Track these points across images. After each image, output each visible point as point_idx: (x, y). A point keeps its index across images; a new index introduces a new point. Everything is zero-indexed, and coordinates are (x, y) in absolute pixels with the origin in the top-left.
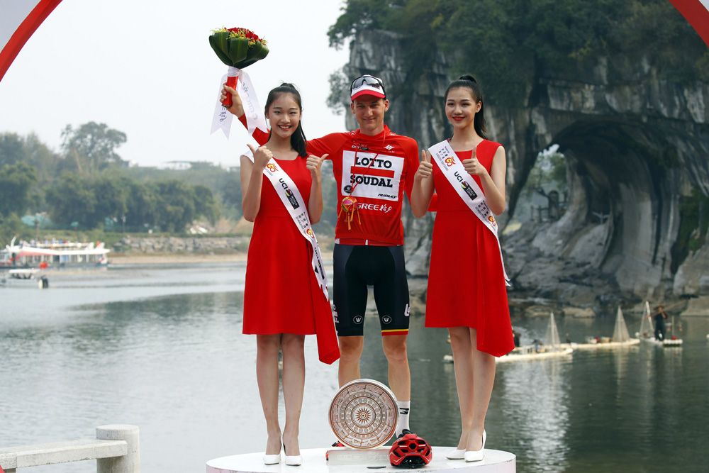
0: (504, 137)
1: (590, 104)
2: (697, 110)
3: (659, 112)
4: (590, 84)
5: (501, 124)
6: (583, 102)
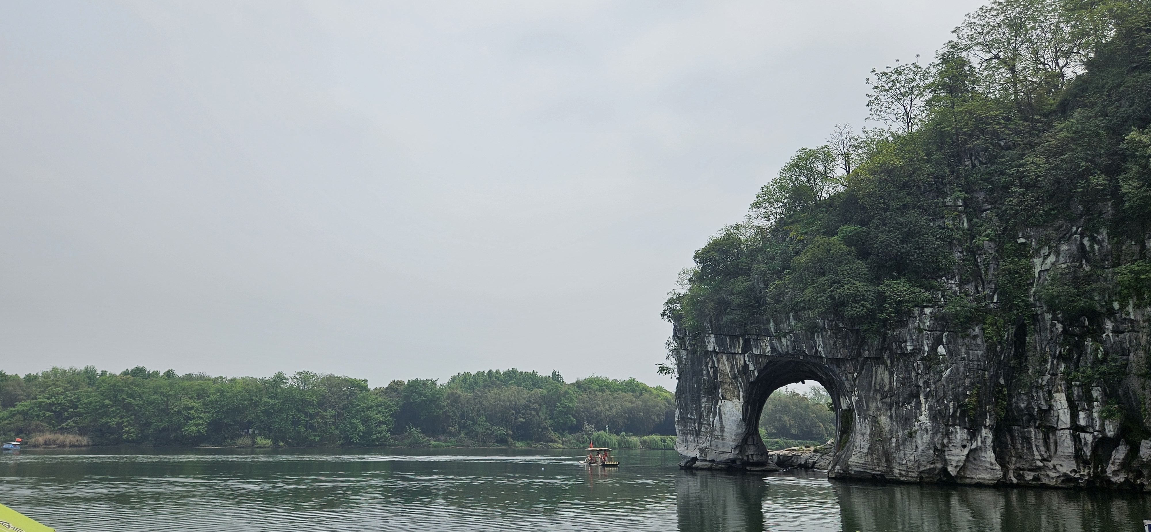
0: (733, 373)
1: (768, 349)
2: (820, 349)
3: (804, 352)
4: (767, 337)
5: (730, 365)
6: (766, 349)
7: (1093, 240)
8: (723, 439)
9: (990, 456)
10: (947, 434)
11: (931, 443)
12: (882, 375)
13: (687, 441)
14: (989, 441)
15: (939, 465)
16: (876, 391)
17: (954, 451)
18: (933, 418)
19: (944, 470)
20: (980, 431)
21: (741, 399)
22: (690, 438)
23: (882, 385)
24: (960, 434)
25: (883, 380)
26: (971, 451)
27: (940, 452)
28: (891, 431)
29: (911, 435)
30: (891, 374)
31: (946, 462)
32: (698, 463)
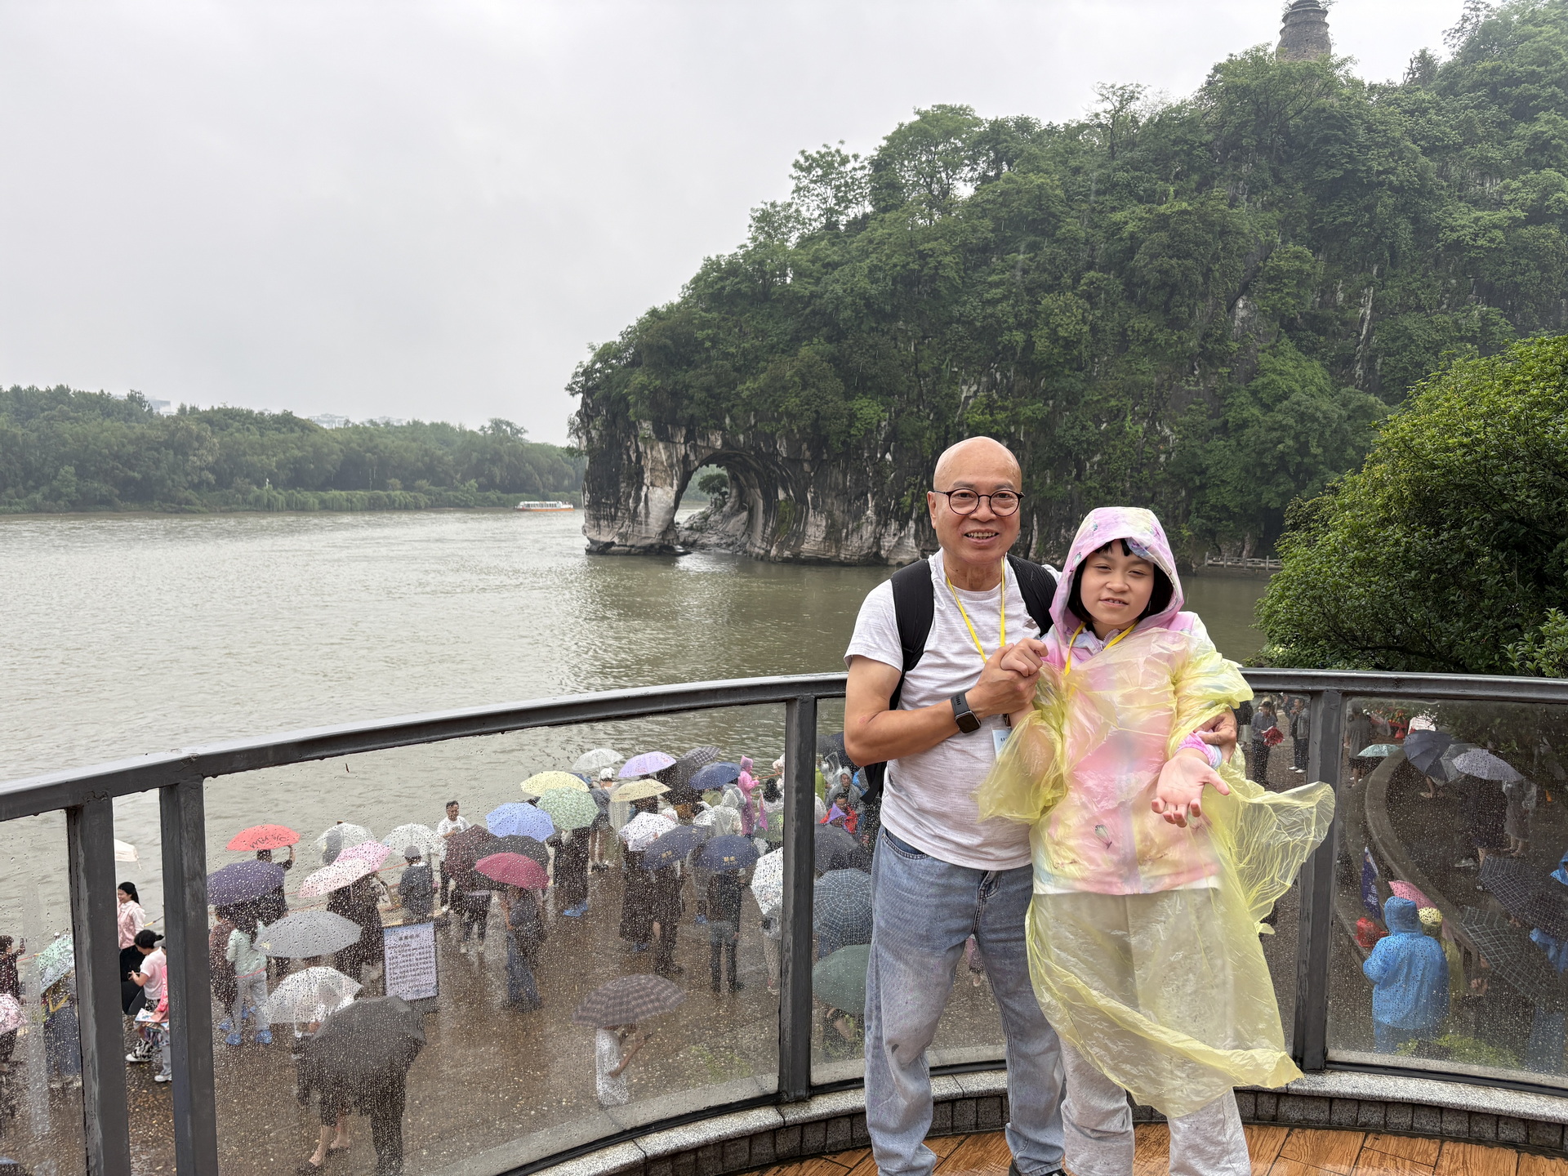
0: (670, 461)
4: (719, 431)
5: (668, 453)
6: (716, 442)
7: (1004, 375)
8: (647, 525)
9: (911, 542)
10: (886, 525)
11: (875, 532)
12: (836, 476)
13: (599, 526)
14: (912, 531)
15: (874, 550)
16: (830, 488)
17: (888, 538)
18: (878, 513)
19: (877, 554)
20: (907, 523)
21: (675, 488)
22: (603, 523)
23: (837, 484)
24: (894, 526)
25: (836, 479)
26: (900, 538)
27: (877, 540)
28: (843, 524)
29: (859, 528)
30: (845, 477)
31: (880, 548)
32: (613, 548)
